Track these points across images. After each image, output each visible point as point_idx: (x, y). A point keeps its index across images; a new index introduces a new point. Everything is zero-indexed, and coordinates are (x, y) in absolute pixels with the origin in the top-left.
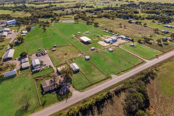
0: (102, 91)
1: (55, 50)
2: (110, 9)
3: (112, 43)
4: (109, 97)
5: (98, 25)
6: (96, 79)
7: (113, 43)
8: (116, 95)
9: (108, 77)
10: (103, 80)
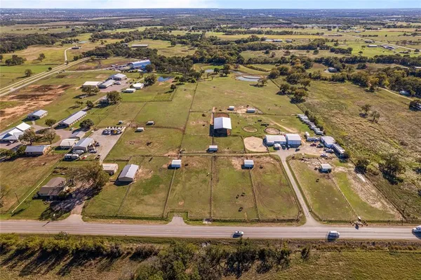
0: (116, 237)
1: (140, 131)
2: (396, 63)
3: (277, 149)
4: (114, 255)
5: (303, 98)
6: (138, 209)
7: (281, 150)
8: (130, 258)
9: (164, 219)
10: (147, 219)
